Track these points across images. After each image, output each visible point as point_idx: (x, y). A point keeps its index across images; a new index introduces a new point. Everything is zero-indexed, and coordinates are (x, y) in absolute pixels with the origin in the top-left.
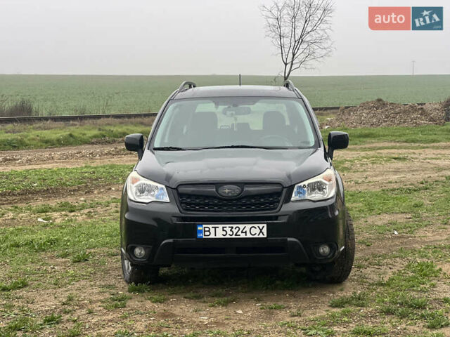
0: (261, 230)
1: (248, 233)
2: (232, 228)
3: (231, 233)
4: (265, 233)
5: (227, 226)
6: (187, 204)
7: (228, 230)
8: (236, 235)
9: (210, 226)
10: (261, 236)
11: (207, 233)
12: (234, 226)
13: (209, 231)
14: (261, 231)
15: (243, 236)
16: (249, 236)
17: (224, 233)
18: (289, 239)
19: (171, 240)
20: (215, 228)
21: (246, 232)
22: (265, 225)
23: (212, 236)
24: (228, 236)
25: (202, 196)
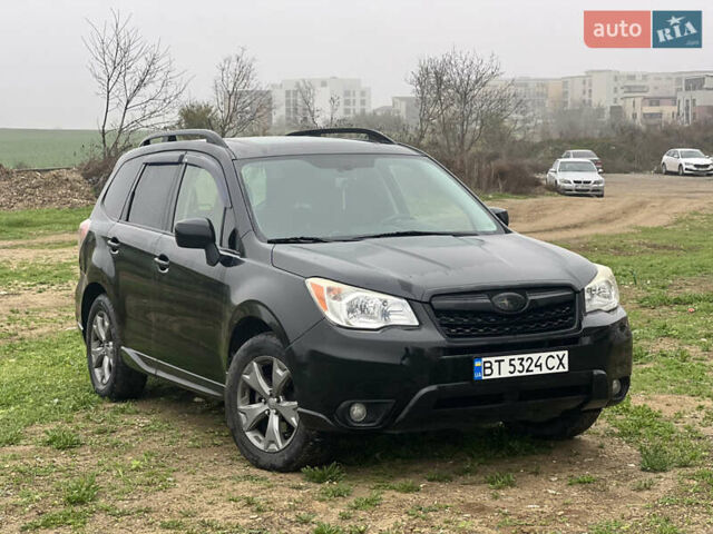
0: (561, 360)
1: (544, 366)
2: (523, 359)
3: (521, 368)
4: (566, 366)
5: (516, 357)
6: (451, 326)
7: (517, 363)
8: (528, 371)
9: (492, 359)
10: (561, 370)
11: (488, 371)
12: (525, 356)
13: (490, 368)
14: (561, 363)
15: (537, 371)
16: (545, 371)
17: (512, 369)
18: (596, 372)
19: (433, 388)
20: (499, 361)
21: (540, 366)
22: (566, 352)
23: (495, 375)
24: (516, 374)
25: (470, 312)
